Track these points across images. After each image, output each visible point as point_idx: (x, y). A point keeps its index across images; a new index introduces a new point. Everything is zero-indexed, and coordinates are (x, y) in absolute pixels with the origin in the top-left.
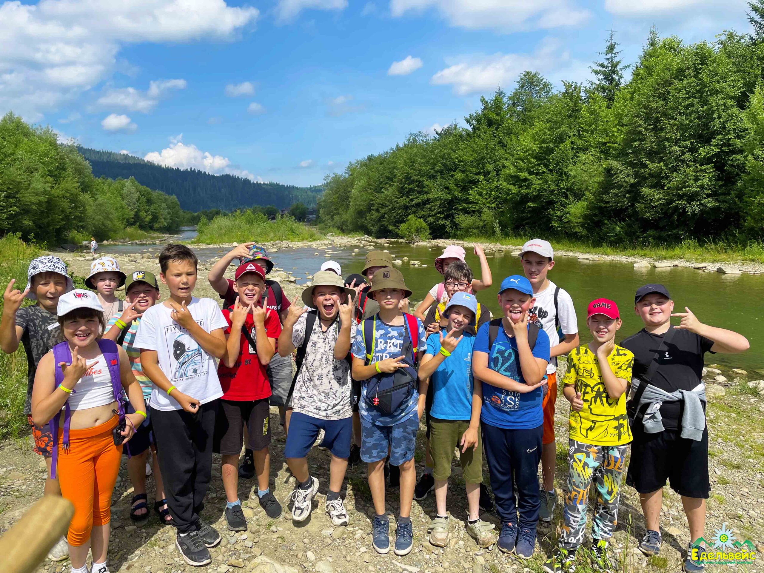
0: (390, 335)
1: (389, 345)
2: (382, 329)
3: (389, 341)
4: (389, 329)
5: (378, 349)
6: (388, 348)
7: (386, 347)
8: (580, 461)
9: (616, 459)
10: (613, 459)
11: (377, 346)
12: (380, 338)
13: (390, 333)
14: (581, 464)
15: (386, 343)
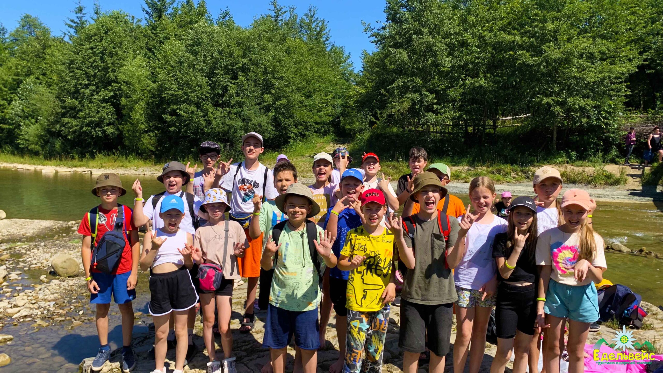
8: (355, 327)
9: (381, 321)
10: (378, 322)
14: (357, 330)
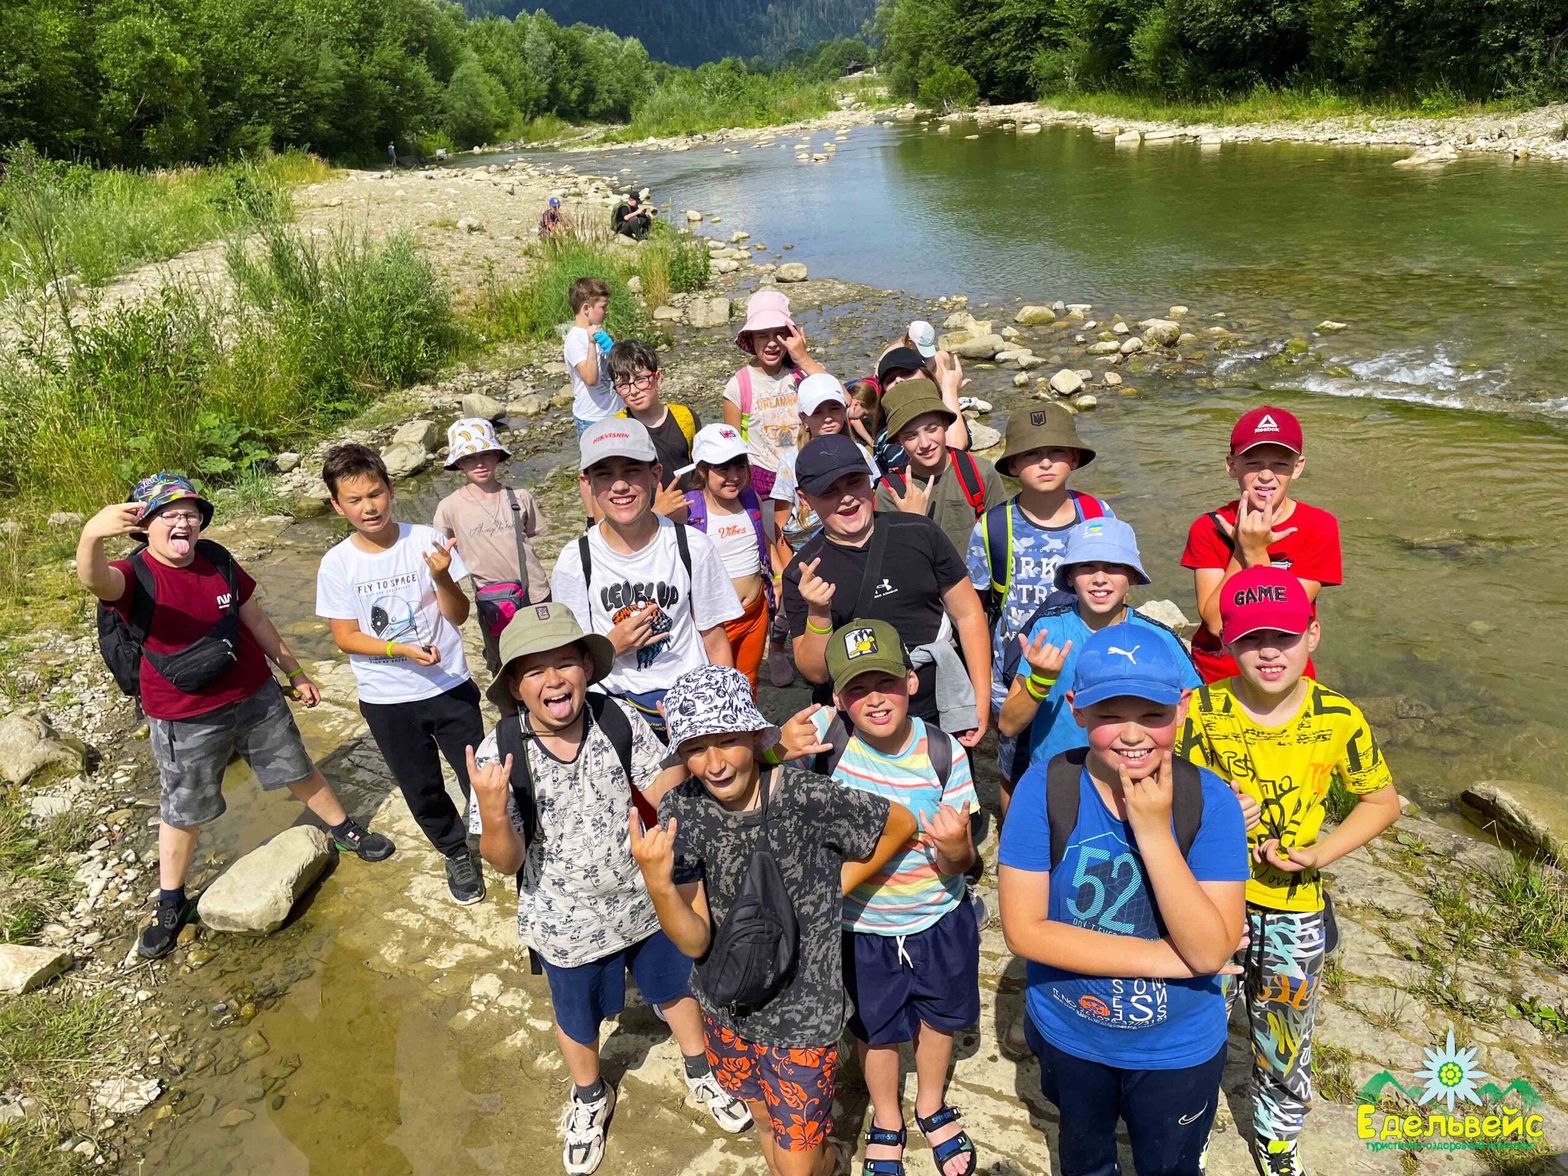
0: (1046, 548)
1: (1045, 570)
2: (1028, 536)
3: (1044, 561)
4: (1045, 536)
5: (1023, 575)
6: (1043, 576)
7: (1040, 572)
10: (1287, 982)
11: (1019, 571)
12: (1025, 555)
13: (1046, 543)
15: (1039, 564)
